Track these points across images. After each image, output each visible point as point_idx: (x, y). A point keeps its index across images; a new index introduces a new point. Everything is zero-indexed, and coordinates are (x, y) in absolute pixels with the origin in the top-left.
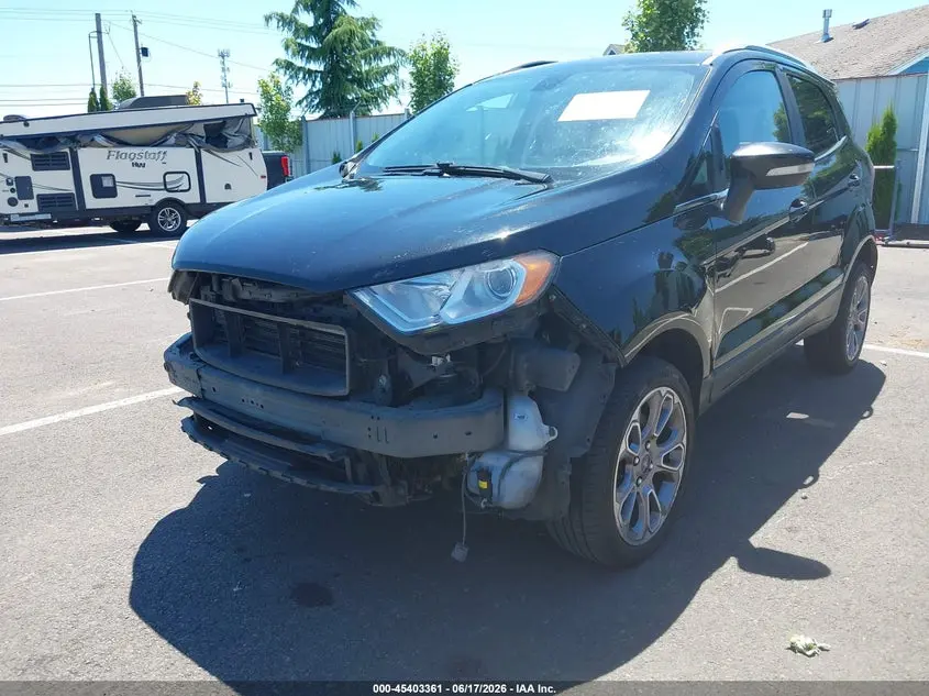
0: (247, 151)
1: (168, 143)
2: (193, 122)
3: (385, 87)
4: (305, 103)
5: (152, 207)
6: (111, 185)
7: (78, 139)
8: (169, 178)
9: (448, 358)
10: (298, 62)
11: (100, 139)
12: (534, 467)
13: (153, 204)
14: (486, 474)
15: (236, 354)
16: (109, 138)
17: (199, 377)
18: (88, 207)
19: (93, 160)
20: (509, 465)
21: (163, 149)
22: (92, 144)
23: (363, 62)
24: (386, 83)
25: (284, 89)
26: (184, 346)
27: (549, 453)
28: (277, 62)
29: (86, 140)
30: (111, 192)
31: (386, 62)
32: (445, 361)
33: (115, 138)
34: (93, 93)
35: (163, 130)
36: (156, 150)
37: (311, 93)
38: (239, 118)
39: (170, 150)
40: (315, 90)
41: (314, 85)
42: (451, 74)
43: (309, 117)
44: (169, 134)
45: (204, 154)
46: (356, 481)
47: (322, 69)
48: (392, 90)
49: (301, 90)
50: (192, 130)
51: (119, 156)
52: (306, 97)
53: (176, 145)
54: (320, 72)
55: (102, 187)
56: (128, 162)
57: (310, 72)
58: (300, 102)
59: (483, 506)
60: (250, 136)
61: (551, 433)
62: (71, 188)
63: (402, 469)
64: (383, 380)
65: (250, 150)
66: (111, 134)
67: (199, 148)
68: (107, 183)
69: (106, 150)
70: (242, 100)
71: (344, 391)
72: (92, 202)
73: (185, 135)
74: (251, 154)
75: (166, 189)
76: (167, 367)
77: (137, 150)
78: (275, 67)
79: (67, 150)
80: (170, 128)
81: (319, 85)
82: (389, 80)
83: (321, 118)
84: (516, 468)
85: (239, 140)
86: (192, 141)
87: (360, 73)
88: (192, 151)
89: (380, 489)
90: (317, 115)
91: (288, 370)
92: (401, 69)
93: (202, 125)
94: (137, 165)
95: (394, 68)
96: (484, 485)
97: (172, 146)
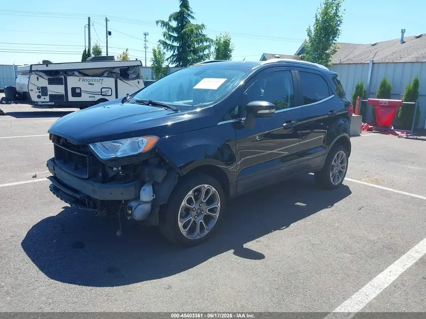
0: (137, 80)
1: (104, 75)
2: (115, 68)
3: (204, 55)
4: (169, 60)
5: (95, 102)
6: (79, 92)
7: (68, 72)
8: (103, 90)
9: (120, 168)
10: (168, 42)
11: (76, 73)
12: (147, 207)
13: (96, 100)
14: (131, 208)
15: (65, 162)
16: (80, 73)
17: (54, 169)
18: (70, 100)
19: (72, 82)
20: (138, 205)
21: (102, 78)
22: (73, 75)
23: (196, 43)
24: (205, 53)
25: (162, 53)
26: (52, 160)
27: (153, 203)
28: (160, 41)
29: (70, 73)
30: (79, 95)
31: (205, 44)
32: (118, 169)
33: (82, 73)
34: (85, 51)
35: (102, 71)
36: (99, 78)
37: (173, 55)
38: (134, 66)
39: (104, 78)
40: (174, 54)
41: (174, 52)
42: (230, 51)
43: (171, 66)
44: (105, 72)
45: (119, 81)
46: (89, 207)
47: (178, 45)
48: (208, 56)
49: (169, 54)
50: (114, 71)
51: (83, 80)
52: (170, 57)
53: (108, 76)
54: (177, 47)
55: (76, 92)
56: (87, 83)
57: (173, 46)
58: (167, 59)
59: (129, 218)
60: (139, 74)
61: (153, 196)
62: (63, 92)
63: (105, 204)
64: (100, 174)
65: (138, 80)
66: (81, 71)
67: (117, 78)
68: (78, 91)
69: (78, 78)
70: (137, 59)
71: (87, 177)
72: (71, 99)
73: (112, 73)
74: (138, 82)
75: (102, 94)
76: (47, 165)
77: (91, 78)
78: (159, 43)
79: (63, 77)
80: (105, 70)
81: (176, 52)
82: (206, 52)
83: (176, 67)
84: (140, 207)
85: (134, 76)
86: (114, 75)
87: (194, 48)
88: (113, 80)
89: (96, 210)
90: (174, 65)
91: (76, 168)
92: (212, 47)
93: (119, 68)
94: (90, 84)
95: (209, 47)
96: (130, 212)
97: (105, 77)
